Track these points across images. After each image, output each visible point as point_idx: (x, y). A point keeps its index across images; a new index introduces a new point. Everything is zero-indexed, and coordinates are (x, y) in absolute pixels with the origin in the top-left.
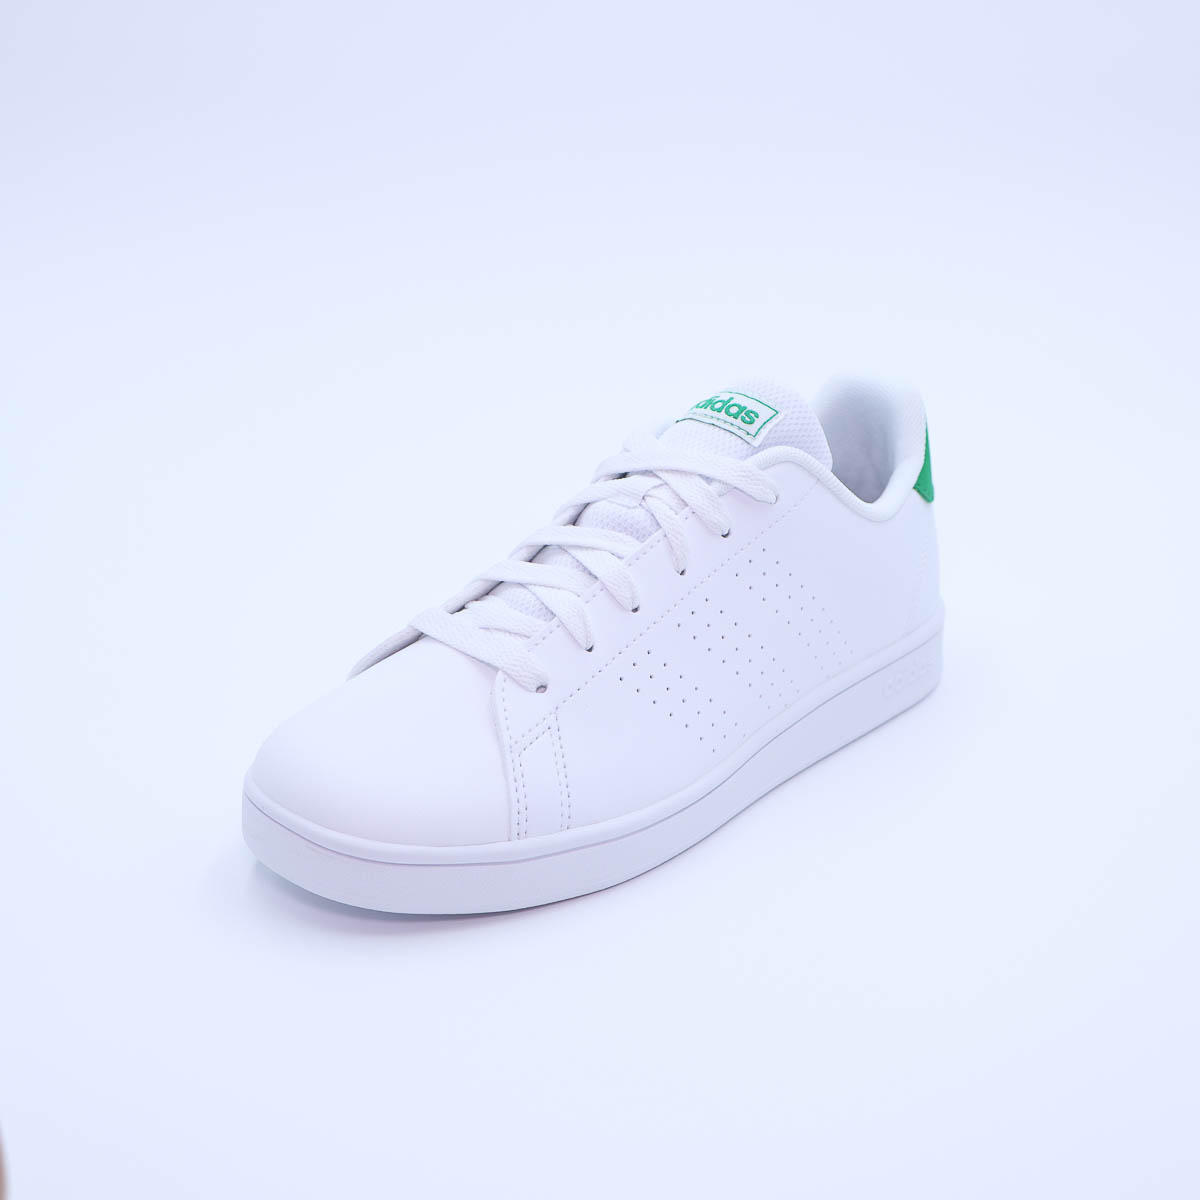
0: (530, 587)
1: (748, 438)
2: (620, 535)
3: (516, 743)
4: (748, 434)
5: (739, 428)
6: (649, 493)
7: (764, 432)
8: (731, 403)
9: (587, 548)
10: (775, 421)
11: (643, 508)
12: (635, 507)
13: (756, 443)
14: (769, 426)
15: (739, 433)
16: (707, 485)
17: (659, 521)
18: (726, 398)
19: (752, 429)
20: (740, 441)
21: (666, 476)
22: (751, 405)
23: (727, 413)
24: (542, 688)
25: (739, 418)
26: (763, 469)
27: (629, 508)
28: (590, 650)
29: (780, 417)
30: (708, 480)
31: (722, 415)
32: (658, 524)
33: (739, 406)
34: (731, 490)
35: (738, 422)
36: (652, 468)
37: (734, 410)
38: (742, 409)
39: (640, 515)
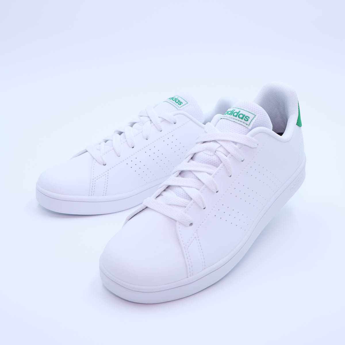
0: (182, 187)
1: (247, 126)
2: (209, 165)
3: (186, 245)
4: (247, 124)
5: (244, 123)
6: (217, 150)
7: (252, 123)
8: (240, 113)
9: (199, 171)
10: (255, 119)
11: (215, 155)
12: (213, 155)
13: (250, 127)
14: (254, 121)
15: (244, 124)
16: (234, 145)
17: (222, 160)
18: (238, 111)
19: (248, 122)
20: (244, 128)
21: (222, 143)
22: (247, 114)
23: (239, 117)
24: (191, 224)
25: (243, 119)
26: (252, 137)
27: (211, 156)
28: (204, 209)
29: (257, 117)
30: (235, 143)
31: (237, 118)
32: (221, 161)
33: (243, 115)
34: (243, 146)
35: (243, 120)
36: (215, 140)
37: (241, 116)
38: (244, 115)
39: (214, 158)
